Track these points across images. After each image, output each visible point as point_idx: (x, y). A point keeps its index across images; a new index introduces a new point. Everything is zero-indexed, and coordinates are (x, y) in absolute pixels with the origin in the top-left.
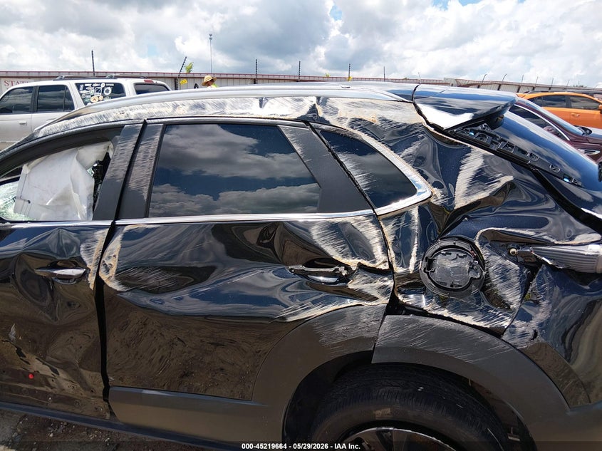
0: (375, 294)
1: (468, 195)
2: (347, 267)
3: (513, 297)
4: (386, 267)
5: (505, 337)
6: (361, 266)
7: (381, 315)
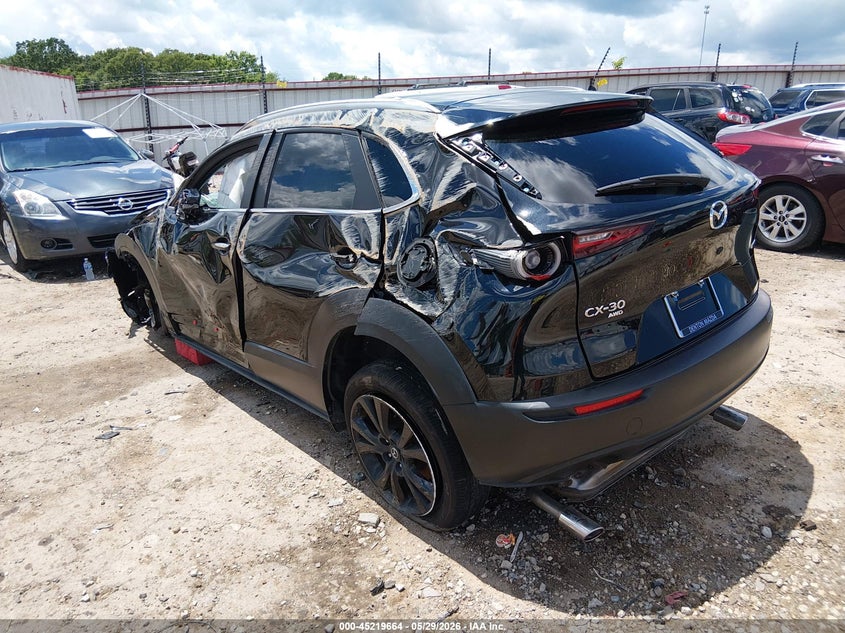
0: (366, 279)
1: (443, 199)
2: (355, 255)
3: (448, 292)
4: (376, 257)
5: (435, 324)
6: (363, 255)
7: (366, 296)
